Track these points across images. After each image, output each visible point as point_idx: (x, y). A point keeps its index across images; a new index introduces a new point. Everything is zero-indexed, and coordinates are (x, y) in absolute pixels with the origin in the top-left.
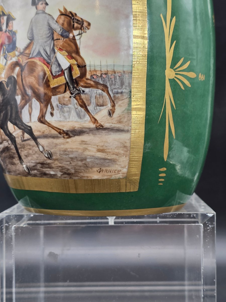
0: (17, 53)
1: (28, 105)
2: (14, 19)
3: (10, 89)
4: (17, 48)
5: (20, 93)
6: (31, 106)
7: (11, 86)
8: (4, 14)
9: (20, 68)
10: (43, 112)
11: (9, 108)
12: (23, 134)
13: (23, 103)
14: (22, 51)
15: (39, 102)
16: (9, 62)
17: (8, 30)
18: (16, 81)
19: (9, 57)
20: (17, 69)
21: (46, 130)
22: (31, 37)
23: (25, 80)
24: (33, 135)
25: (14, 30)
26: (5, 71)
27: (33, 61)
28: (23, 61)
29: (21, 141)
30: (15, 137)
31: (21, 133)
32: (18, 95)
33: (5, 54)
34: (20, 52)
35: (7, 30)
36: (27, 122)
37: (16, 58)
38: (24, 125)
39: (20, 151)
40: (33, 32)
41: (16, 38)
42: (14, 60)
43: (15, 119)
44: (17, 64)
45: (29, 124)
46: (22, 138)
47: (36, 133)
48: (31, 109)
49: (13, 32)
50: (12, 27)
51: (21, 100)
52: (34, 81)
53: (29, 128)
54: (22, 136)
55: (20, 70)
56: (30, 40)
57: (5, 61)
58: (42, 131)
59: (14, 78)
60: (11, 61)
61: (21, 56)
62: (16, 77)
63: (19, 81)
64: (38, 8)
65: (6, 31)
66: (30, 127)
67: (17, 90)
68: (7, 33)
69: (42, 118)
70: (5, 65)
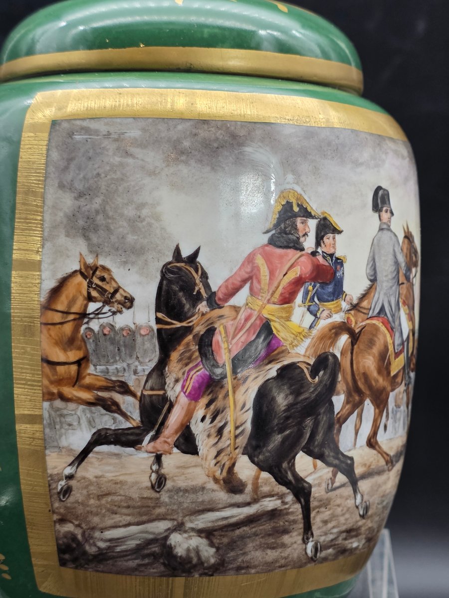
0: (345, 305)
1: (356, 413)
2: (336, 231)
3: (320, 382)
4: (346, 295)
5: (345, 388)
6: (360, 416)
7: (324, 374)
8: (307, 214)
9: (349, 338)
10: (376, 426)
11: (309, 422)
12: (335, 475)
13: (348, 409)
14: (355, 301)
15: (374, 405)
16: (323, 323)
17: (323, 252)
18: (339, 364)
19: (324, 310)
20: (344, 339)
21: (375, 459)
22: (372, 276)
23: (358, 363)
24: (354, 475)
25: (337, 255)
26: (308, 342)
27: (374, 324)
28: (356, 323)
29: (323, 493)
30: (310, 486)
31: (330, 475)
32: (338, 394)
33: (310, 304)
34: (351, 304)
35: (319, 250)
36: (348, 449)
37: (342, 314)
38: (340, 456)
39: (313, 515)
40: (375, 264)
41: (343, 274)
42: (338, 318)
43: (322, 445)
44: (343, 328)
45: (349, 454)
46: (328, 485)
47: (358, 470)
48: (359, 423)
49: (335, 257)
50: (334, 247)
51: (343, 403)
52: (373, 364)
53: (349, 462)
54: (330, 482)
55: (350, 340)
56: (371, 281)
57: (310, 318)
58: (368, 464)
59: (334, 356)
60: (330, 321)
61: (352, 312)
62: (338, 355)
63: (346, 363)
64: (382, 218)
65: (314, 254)
66: (352, 459)
67: (338, 383)
68: (320, 258)
69: (373, 438)
70: (311, 327)
